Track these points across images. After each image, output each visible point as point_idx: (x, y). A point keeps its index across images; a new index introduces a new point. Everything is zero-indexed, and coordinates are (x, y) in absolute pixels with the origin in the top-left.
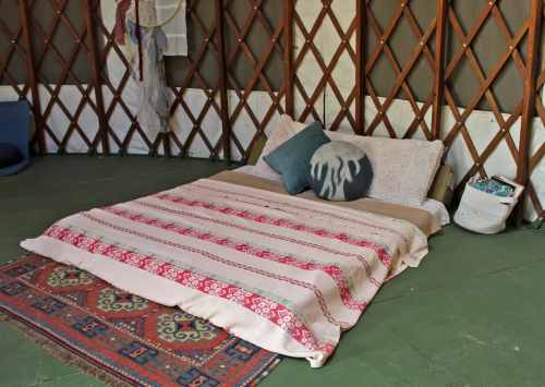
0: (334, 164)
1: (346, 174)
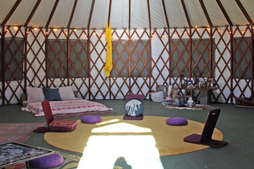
0: (133, 106)
1: (136, 109)
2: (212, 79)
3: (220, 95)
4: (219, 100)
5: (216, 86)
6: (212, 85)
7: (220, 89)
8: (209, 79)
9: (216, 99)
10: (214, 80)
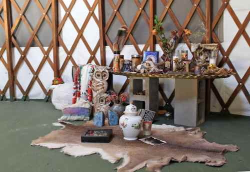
2: (213, 47)
3: (236, 92)
4: (233, 109)
5: (226, 66)
6: (212, 62)
7: (237, 76)
8: (203, 46)
9: (225, 106)
10: (220, 48)
